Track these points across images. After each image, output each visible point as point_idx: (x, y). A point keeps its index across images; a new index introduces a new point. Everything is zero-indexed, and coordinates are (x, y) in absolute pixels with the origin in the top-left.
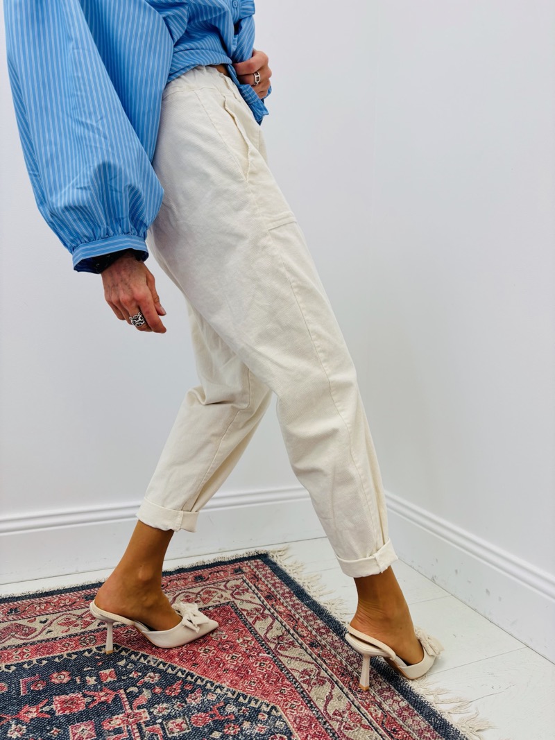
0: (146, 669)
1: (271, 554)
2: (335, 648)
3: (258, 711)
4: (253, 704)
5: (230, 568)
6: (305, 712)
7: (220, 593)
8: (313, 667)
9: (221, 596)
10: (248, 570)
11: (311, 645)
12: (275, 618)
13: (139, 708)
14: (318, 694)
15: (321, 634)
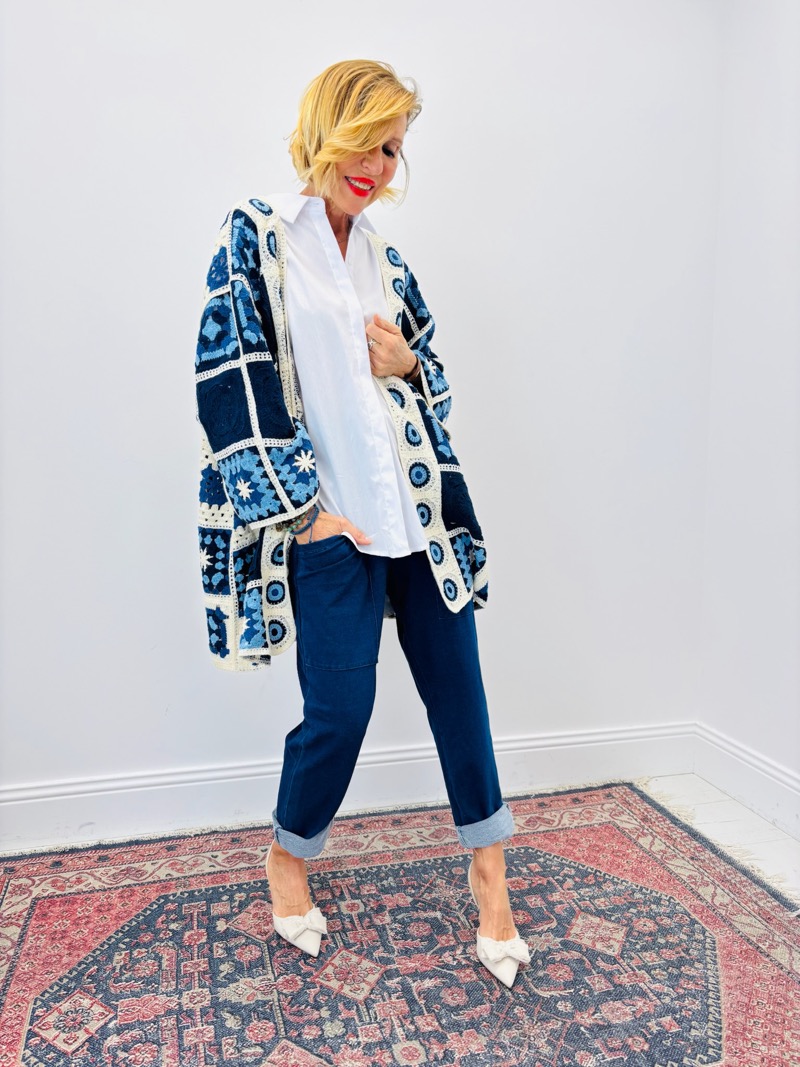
0: (562, 866)
1: (636, 783)
2: (713, 863)
3: (660, 899)
4: (654, 894)
5: (601, 793)
6: (699, 902)
7: (599, 814)
8: (696, 873)
9: (600, 817)
10: (618, 796)
11: (692, 859)
12: (654, 837)
13: (569, 889)
14: (706, 892)
15: (699, 852)
